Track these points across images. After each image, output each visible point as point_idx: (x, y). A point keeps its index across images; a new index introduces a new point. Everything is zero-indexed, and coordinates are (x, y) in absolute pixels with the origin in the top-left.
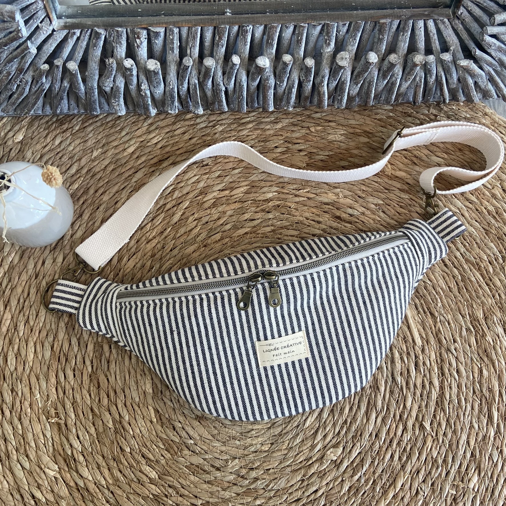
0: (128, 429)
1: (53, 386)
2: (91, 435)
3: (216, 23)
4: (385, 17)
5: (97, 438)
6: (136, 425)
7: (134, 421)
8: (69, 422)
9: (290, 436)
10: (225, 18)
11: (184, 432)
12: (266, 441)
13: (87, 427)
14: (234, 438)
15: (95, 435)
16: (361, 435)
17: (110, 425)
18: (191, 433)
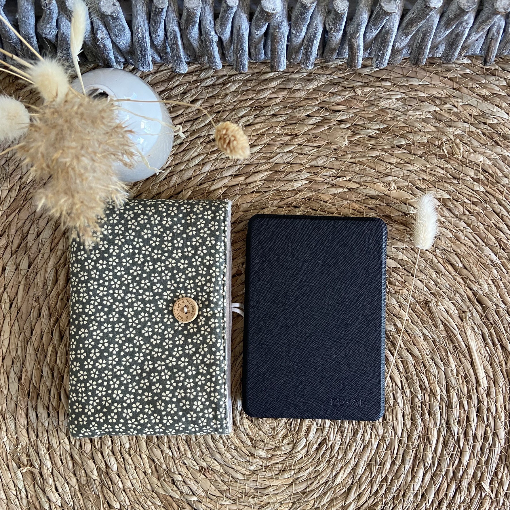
0: (116, 482)
1: (22, 427)
2: (72, 486)
5: (80, 491)
6: (127, 477)
7: (124, 472)
8: (45, 471)
9: (316, 495)
11: (185, 487)
12: (286, 500)
13: (67, 478)
14: (247, 495)
15: (77, 487)
16: (404, 496)
17: (95, 475)
18: (195, 488)
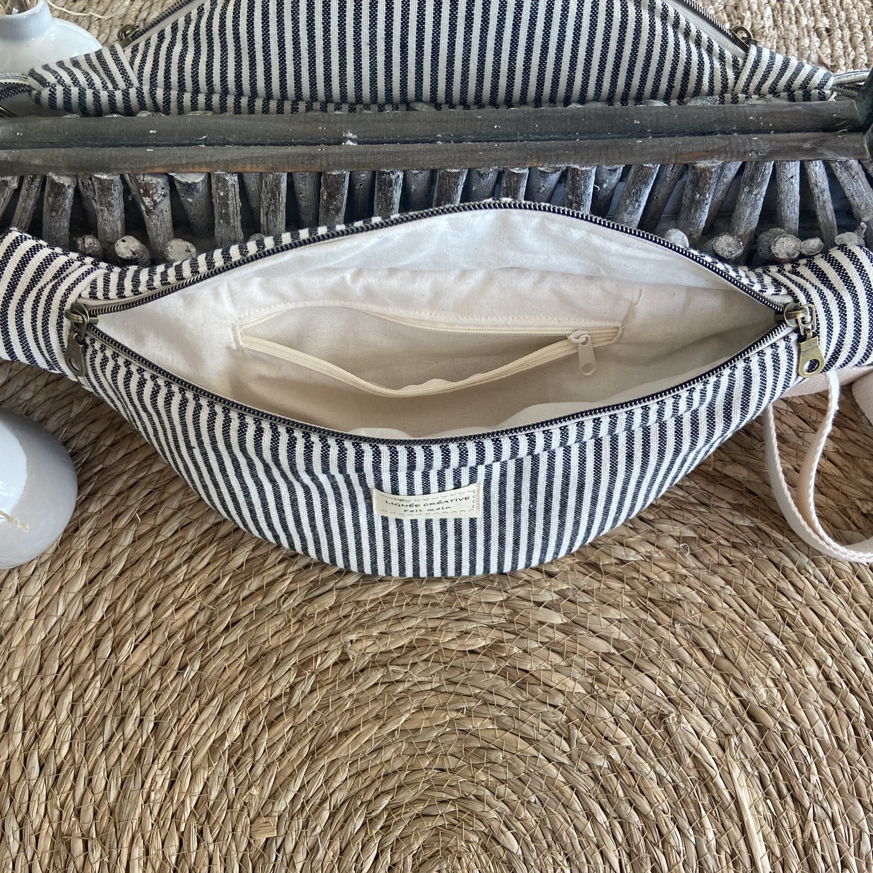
3: (321, 165)
4: (708, 154)
10: (340, 155)
